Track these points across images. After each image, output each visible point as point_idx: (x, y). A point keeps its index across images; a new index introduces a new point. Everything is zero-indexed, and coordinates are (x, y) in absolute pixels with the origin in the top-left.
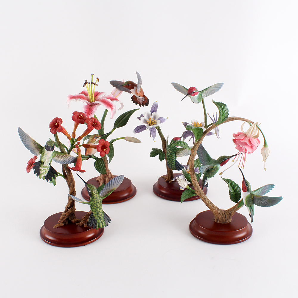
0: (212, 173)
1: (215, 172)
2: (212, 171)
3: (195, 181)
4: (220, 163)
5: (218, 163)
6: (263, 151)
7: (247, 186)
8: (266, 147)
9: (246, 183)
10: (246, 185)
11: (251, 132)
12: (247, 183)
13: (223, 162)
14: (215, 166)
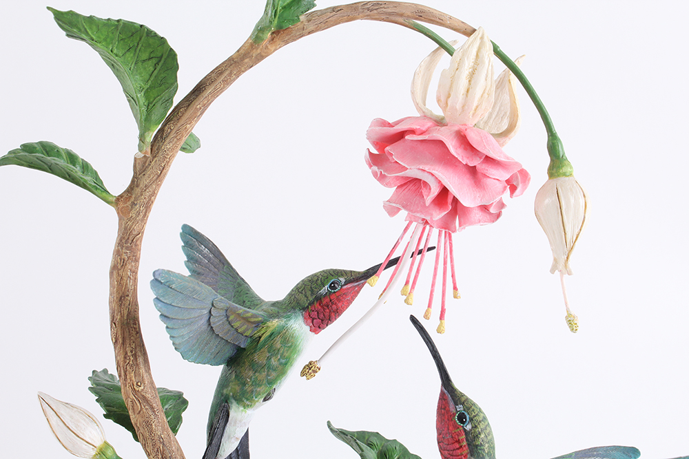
0: (255, 367)
1: (274, 362)
2: (260, 358)
3: (146, 410)
4: (304, 309)
5: (294, 308)
6: (550, 200)
7: (468, 427)
8: (565, 175)
9: (460, 408)
10: (462, 418)
11: (463, 83)
12: (468, 409)
13: (319, 299)
14: (274, 324)
